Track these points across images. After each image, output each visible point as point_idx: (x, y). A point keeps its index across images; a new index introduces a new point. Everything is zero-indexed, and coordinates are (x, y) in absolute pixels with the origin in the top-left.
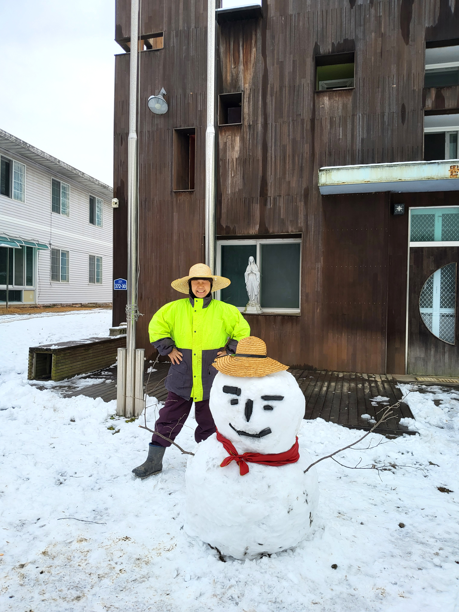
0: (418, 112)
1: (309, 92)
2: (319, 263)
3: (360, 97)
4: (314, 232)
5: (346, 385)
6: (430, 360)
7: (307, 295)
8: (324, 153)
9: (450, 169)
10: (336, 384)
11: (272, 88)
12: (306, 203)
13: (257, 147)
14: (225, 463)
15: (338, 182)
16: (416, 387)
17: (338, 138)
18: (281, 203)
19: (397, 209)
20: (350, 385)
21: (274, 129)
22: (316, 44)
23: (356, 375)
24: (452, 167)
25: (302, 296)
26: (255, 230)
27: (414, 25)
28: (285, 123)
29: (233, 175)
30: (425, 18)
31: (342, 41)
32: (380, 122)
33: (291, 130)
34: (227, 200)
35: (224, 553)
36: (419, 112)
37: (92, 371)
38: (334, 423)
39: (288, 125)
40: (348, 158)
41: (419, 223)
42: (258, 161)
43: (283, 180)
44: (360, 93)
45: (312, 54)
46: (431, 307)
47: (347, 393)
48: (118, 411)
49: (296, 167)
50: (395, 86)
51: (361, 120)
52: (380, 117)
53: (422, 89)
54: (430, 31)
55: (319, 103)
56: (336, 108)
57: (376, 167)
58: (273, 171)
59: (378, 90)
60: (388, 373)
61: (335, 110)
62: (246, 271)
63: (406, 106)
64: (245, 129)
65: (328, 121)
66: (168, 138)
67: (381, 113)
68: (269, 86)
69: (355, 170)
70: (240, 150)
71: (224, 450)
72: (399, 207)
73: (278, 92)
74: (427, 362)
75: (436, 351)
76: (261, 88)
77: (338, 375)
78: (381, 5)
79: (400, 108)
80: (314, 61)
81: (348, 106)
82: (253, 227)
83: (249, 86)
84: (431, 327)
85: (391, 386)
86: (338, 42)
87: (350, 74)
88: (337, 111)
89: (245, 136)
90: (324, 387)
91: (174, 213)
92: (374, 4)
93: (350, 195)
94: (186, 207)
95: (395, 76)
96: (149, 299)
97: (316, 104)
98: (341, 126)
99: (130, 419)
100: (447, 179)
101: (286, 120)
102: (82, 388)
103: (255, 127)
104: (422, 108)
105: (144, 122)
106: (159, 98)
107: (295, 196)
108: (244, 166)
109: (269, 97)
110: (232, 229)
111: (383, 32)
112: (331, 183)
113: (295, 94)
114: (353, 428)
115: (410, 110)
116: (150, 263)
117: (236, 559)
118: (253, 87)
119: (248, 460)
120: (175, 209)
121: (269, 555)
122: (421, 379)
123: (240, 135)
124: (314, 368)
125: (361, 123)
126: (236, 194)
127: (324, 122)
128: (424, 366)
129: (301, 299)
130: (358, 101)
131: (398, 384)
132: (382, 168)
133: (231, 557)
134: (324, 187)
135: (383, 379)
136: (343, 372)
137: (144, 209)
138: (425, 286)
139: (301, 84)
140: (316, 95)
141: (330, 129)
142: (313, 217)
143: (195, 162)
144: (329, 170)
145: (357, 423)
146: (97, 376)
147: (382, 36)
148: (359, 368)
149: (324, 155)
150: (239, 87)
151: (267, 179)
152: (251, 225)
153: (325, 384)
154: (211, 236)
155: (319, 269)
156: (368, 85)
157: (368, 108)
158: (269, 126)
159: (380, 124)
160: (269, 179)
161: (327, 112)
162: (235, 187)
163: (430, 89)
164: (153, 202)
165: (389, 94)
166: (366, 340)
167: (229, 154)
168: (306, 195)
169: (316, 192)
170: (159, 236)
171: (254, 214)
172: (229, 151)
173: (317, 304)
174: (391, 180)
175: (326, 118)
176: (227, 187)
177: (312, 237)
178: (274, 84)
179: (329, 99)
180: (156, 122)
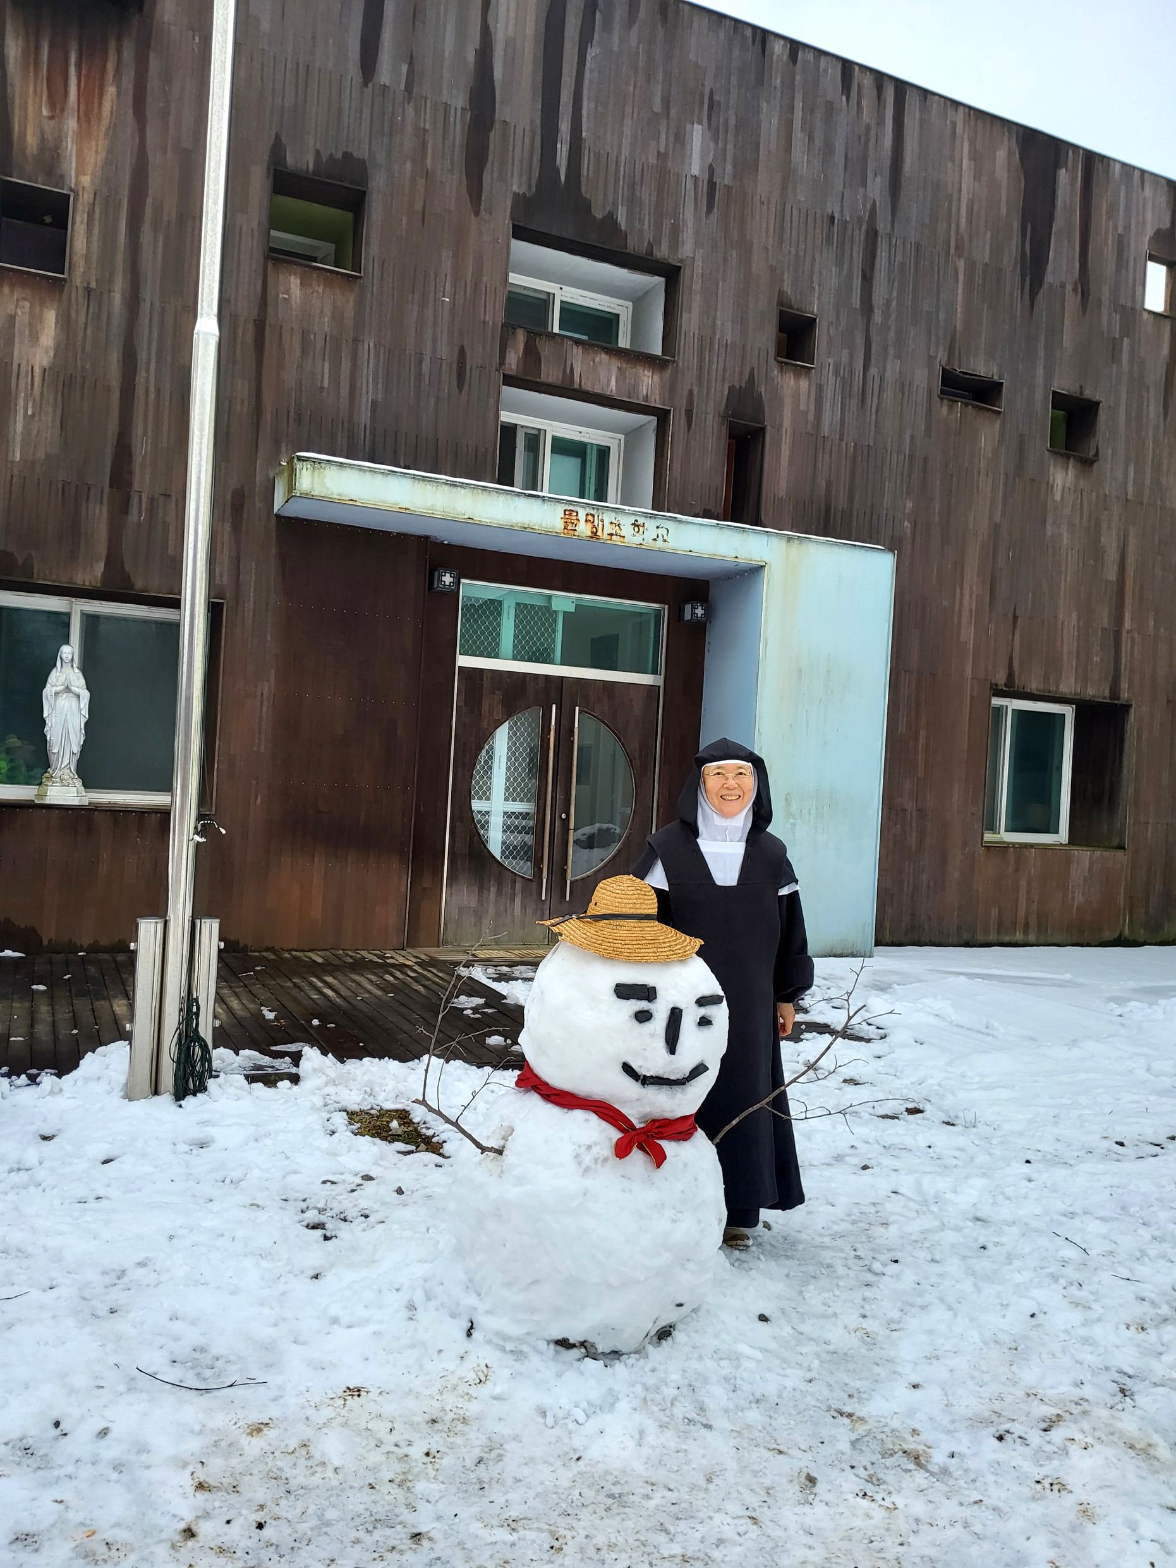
0: (490, 373)
1: (255, 250)
2: (266, 683)
3: (372, 301)
4: (255, 603)
5: (363, 981)
6: (487, 911)
7: (232, 762)
8: (285, 412)
10: (336, 979)
11: (158, 210)
12: (236, 528)
13: (106, 351)
14: (621, 1151)
15: (339, 495)
16: (491, 971)
17: (319, 384)
18: (171, 515)
19: (442, 578)
20: (369, 980)
21: (156, 318)
22: (278, 137)
23: (348, 955)
24: (566, 511)
26: (93, 573)
27: (492, 179)
28: (188, 311)
29: (30, 412)
30: (512, 173)
31: (339, 156)
32: (412, 372)
34: (9, 477)
36: (492, 374)
40: (339, 439)
42: (109, 391)
44: (372, 292)
45: (266, 158)
46: (488, 799)
47: (388, 998)
50: (447, 300)
51: (372, 356)
52: (412, 361)
53: (500, 324)
54: (520, 204)
55: (278, 286)
56: (318, 312)
57: (424, 481)
58: (150, 426)
59: (414, 299)
61: (314, 316)
62: (48, 686)
63: (468, 351)
64: (76, 296)
65: (297, 337)
67: (416, 353)
68: (149, 201)
69: (379, 477)
70: (57, 349)
72: (447, 575)
74: (481, 917)
75: (499, 892)
76: (125, 200)
77: (310, 958)
78: (428, 105)
79: (456, 354)
80: (271, 178)
81: (346, 314)
82: (85, 567)
83: (92, 182)
85: (451, 975)
86: (329, 153)
88: (320, 318)
89: (73, 314)
92: (414, 95)
93: (344, 527)
95: (448, 278)
97: (269, 287)
98: (326, 357)
100: (556, 536)
103: (105, 295)
104: (498, 366)
108: (66, 392)
109: (146, 230)
110: (20, 561)
111: (429, 167)
112: (324, 495)
115: (474, 367)
118: (104, 189)
119: (657, 1137)
122: (481, 953)
123: (58, 308)
125: (371, 364)
127: (288, 336)
128: (475, 924)
130: (367, 307)
131: (455, 967)
134: (306, 500)
135: (414, 960)
140: (270, 265)
141: (302, 358)
142: (254, 567)
144: (321, 461)
147: (428, 175)
149: (285, 418)
150: (62, 177)
151: (133, 444)
155: (264, 696)
156: (391, 278)
157: (389, 333)
158: (145, 307)
159: (412, 377)
160: (139, 446)
161: (294, 313)
162: (35, 446)
163: (514, 329)
165: (435, 316)
166: (368, 871)
167: (20, 350)
168: (238, 507)
169: (261, 505)
171: (90, 531)
172: (22, 342)
173: (257, 784)
174: (453, 515)
175: (292, 329)
176: (11, 441)
177: (249, 616)
178: (162, 201)
179: (302, 284)
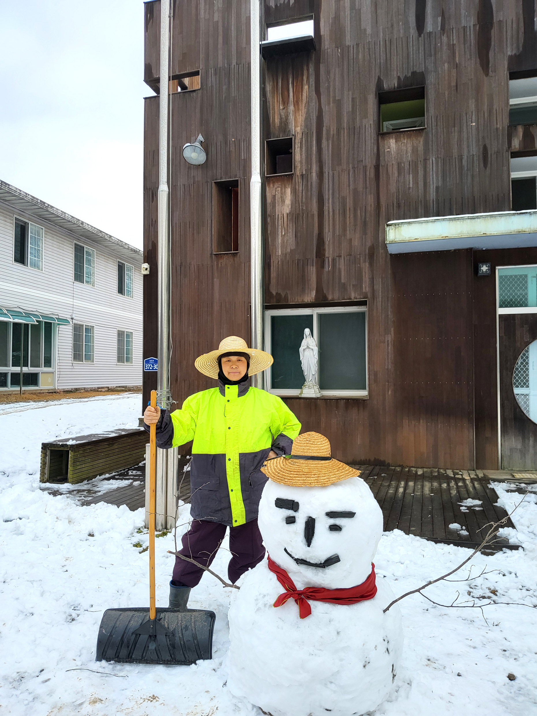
1: (372, 134)
3: (432, 138)
4: (382, 298)
5: (427, 485)
6: (529, 451)
7: (376, 374)
8: (392, 204)
10: (415, 483)
11: (328, 131)
12: (371, 264)
13: (311, 199)
14: (280, 601)
15: (409, 238)
16: (513, 486)
17: (408, 187)
18: (342, 265)
19: (482, 268)
21: (331, 179)
22: (379, 79)
23: (438, 472)
25: (369, 375)
26: (310, 297)
27: (495, 53)
28: (344, 171)
29: (283, 234)
30: (507, 45)
31: (410, 74)
32: (457, 166)
33: (351, 179)
34: (277, 262)
36: (504, 154)
37: (118, 470)
38: (415, 535)
39: (348, 173)
40: (420, 210)
41: (509, 285)
42: (313, 216)
43: (343, 237)
44: (432, 134)
45: (374, 89)
46: (528, 387)
47: (429, 496)
48: (147, 524)
49: (359, 221)
50: (474, 124)
51: (434, 165)
52: (457, 161)
53: (506, 127)
54: (514, 60)
55: (384, 146)
56: (405, 152)
57: (455, 220)
58: (331, 227)
59: (454, 130)
60: (478, 468)
61: (403, 155)
62: (301, 346)
63: (488, 146)
64: (298, 179)
65: (395, 167)
66: (206, 192)
67: (458, 156)
68: (324, 129)
69: (430, 224)
70: (292, 204)
71: (279, 584)
72: (484, 266)
73: (335, 136)
74: (524, 454)
76: (315, 132)
77: (416, 472)
78: (454, 32)
79: (481, 150)
80: (377, 98)
81: (419, 149)
82: (308, 294)
83: (301, 129)
84: (528, 411)
85: (482, 486)
86: (404, 75)
87: (420, 113)
88: (406, 155)
89: (297, 187)
90: (400, 487)
91: (215, 280)
92: (446, 30)
93: (424, 253)
94: (229, 271)
95: (474, 113)
96: (186, 382)
97: (380, 148)
98: (411, 172)
99: (161, 533)
101: (345, 168)
102: (105, 492)
103: (309, 176)
104: (507, 149)
105: (179, 174)
106: (196, 145)
107: (358, 256)
108: (296, 221)
109: (324, 141)
110: (283, 296)
111: (457, 62)
112: (401, 240)
113: (356, 137)
114: (440, 542)
115: (493, 154)
118: (306, 130)
119: (309, 598)
120: (216, 274)
122: (518, 475)
123: (291, 187)
124: (386, 463)
125: (434, 169)
126: (288, 255)
127: (391, 168)
128: (521, 459)
129: (369, 378)
130: (430, 143)
131: (491, 482)
132: (462, 220)
134: (393, 245)
135: (472, 477)
136: (422, 468)
137: (179, 275)
138: (520, 361)
139: (362, 125)
140: (380, 138)
141: (398, 176)
142: (380, 281)
144: (398, 224)
145: (444, 535)
146: (123, 476)
147: (457, 66)
148: (441, 461)
149: (392, 207)
150: (289, 131)
151: (325, 237)
152: (306, 292)
153: (401, 484)
154: (258, 305)
155: (389, 342)
156: (442, 123)
157: (443, 150)
158: (326, 175)
159: (457, 169)
160: (327, 237)
161: (393, 156)
162: (286, 247)
163: (516, 127)
164: (189, 267)
165: (468, 134)
166: (450, 428)
167: (278, 209)
168: (372, 254)
169: (383, 251)
170: (197, 306)
171: (309, 278)
172: (279, 205)
173: (388, 384)
174: (473, 234)
175: (393, 164)
176: (277, 247)
177: (379, 304)
178: (330, 126)
179: (396, 142)
180: (192, 175)
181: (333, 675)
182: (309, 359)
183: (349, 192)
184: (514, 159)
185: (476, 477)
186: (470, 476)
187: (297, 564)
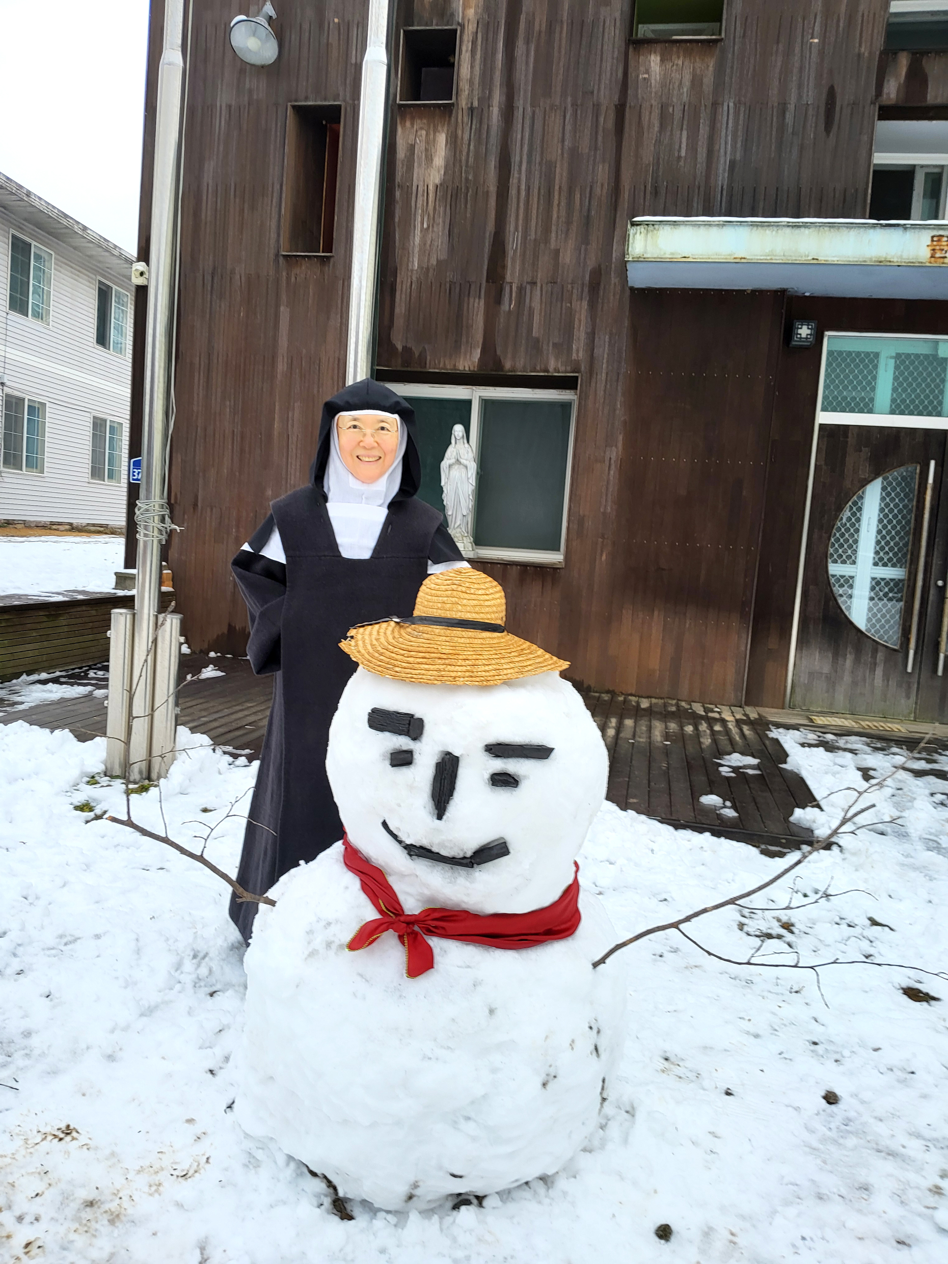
0: (864, 107)
1: (617, 39)
2: (614, 448)
3: (733, 62)
4: (607, 374)
5: (658, 728)
6: (842, 678)
7: (581, 522)
8: (643, 188)
9: (929, 243)
10: (635, 722)
11: (530, 24)
12: (592, 305)
13: (485, 161)
14: (364, 938)
15: (672, 254)
16: (812, 737)
17: (676, 155)
18: (536, 301)
19: (799, 331)
20: (666, 728)
21: (528, 122)
23: (677, 705)
24: (935, 239)
25: (569, 522)
26: (470, 360)
28: (556, 111)
29: (425, 226)
32: (774, 124)
33: (568, 128)
34: (409, 284)
35: (346, 1193)
36: (867, 110)
37: (66, 668)
38: (638, 813)
39: (562, 114)
40: (695, 205)
41: (843, 371)
42: (488, 195)
43: (542, 245)
44: (734, 50)
46: (854, 563)
47: (661, 745)
48: (109, 766)
49: (576, 215)
50: (816, 41)
51: (731, 117)
52: (775, 113)
53: (878, 53)
55: (638, 68)
56: (677, 84)
57: (763, 226)
58: (520, 222)
59: (777, 50)
60: (748, 703)
61: (674, 88)
62: (445, 459)
63: (838, 90)
64: (462, 116)
65: (656, 112)
66: (274, 126)
67: (779, 104)
68: (523, 18)
69: (714, 230)
70: (446, 167)
71: (363, 899)
72: (805, 327)
73: (543, 35)
74: (834, 684)
75: (857, 660)
76: (503, 22)
77: (638, 703)
79: (824, 96)
81: (705, 80)
82: (465, 354)
83: (476, 13)
84: (849, 608)
85: (758, 734)
88: (679, 90)
89: (459, 132)
90: (610, 729)
91: (282, 308)
94: (311, 294)
95: (818, 18)
96: (214, 510)
97: (630, 70)
98: (685, 127)
99: (136, 786)
100: (921, 266)
101: (557, 103)
102: (33, 704)
103: (485, 112)
104: (874, 98)
105: (219, 82)
106: (258, 21)
107: (570, 286)
108: (453, 204)
109: (520, 44)
110: (417, 354)
112: (655, 256)
113: (584, 43)
114: (684, 827)
115: (845, 106)
116: (218, 423)
117: (380, 1210)
118: (486, 17)
119: (431, 932)
120: (284, 297)
121: (477, 1197)
122: (821, 720)
123: (448, 130)
124: (585, 686)
125: (730, 124)
126: (431, 271)
127: (647, 113)
128: (827, 691)
129: (568, 528)
130: (728, 71)
131: (772, 728)
132: (775, 229)
133: (366, 1204)
134: (638, 265)
135: (738, 716)
136: (648, 697)
137: (209, 294)
138: (846, 514)
139: (598, 19)
140: (631, 50)
141: (660, 132)
142: (607, 340)
143: (337, 187)
144: (653, 224)
145: (693, 814)
146: (75, 679)
148: (684, 690)
149: (642, 194)
150: (452, 15)
151: (507, 241)
152: (463, 350)
153: (611, 722)
155: (612, 462)
156: (754, 34)
157: (750, 89)
158: (518, 114)
159: (774, 129)
160: (511, 239)
161: (654, 90)
162: (429, 255)
163: (895, 54)
164: (231, 279)
165: (802, 61)
166: (706, 628)
167: (418, 174)
168: (595, 285)
169: (617, 280)
170: (242, 360)
171: (470, 321)
172: (420, 165)
173: (603, 542)
174: (794, 258)
175: (652, 106)
176: (410, 252)
177: (601, 387)
178: (534, 14)
179: (662, 60)
180: (247, 86)
181: (473, 1103)
182: (459, 485)
183: (562, 154)
184: (883, 122)
185: (745, 718)
186: (734, 716)
187: (408, 857)
